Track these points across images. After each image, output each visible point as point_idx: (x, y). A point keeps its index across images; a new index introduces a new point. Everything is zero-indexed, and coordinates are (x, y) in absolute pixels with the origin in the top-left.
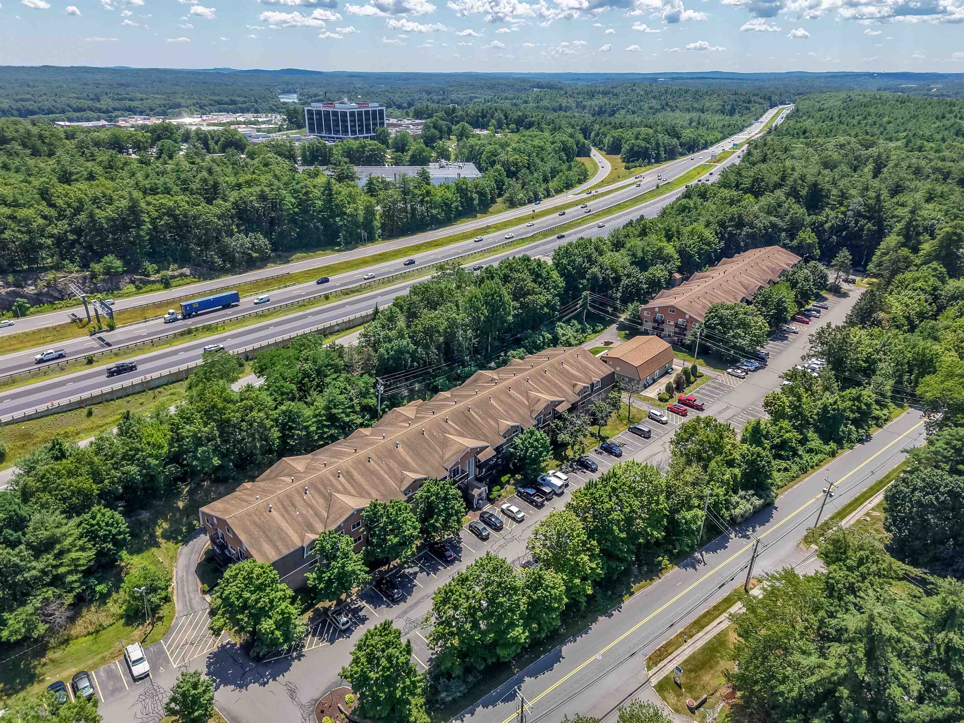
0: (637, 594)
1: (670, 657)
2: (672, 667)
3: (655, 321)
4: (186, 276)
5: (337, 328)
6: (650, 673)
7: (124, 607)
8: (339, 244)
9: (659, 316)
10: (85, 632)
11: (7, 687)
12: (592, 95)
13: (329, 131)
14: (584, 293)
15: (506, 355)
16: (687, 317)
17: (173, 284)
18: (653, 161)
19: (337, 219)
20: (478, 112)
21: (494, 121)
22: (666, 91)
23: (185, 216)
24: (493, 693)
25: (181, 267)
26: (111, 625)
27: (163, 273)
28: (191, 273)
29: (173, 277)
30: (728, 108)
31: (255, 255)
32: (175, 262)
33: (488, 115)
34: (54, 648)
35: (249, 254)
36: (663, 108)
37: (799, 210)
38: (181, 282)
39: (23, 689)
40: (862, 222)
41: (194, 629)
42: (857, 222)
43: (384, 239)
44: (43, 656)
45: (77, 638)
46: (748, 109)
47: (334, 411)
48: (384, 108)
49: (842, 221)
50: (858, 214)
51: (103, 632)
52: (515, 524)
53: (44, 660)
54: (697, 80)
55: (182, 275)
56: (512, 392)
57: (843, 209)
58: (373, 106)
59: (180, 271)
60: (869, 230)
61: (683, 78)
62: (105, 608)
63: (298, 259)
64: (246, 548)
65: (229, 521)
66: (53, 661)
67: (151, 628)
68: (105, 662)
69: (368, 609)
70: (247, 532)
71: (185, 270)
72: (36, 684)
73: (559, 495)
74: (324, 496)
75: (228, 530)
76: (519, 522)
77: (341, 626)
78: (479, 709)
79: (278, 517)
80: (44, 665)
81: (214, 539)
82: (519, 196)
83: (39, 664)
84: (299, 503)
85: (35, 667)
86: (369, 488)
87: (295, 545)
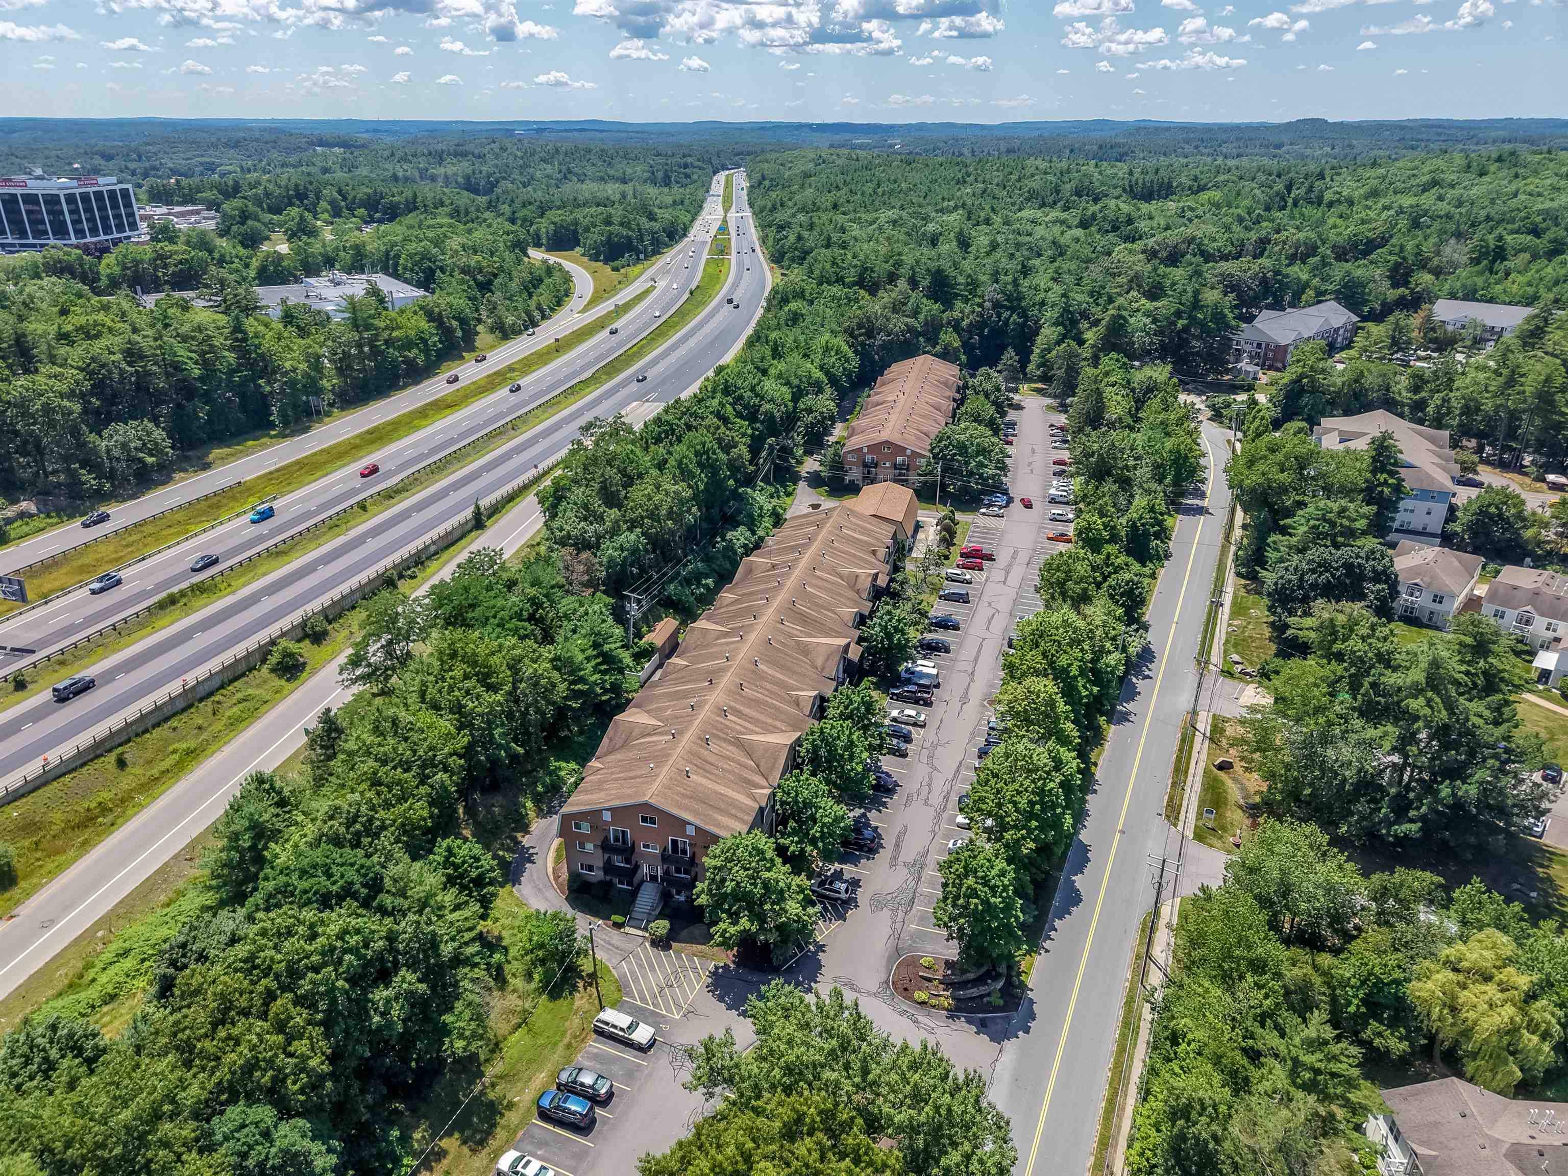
0: (1100, 763)
1: (1184, 809)
2: (1192, 815)
3: (865, 465)
4: (31, 516)
5: (433, 549)
6: (1180, 828)
7: (535, 977)
8: (272, 425)
9: (868, 458)
10: (508, 1026)
11: (468, 1133)
12: (439, 157)
13: (23, 234)
14: (769, 441)
15: (723, 539)
16: (908, 452)
17: (13, 534)
18: (642, 256)
19: (261, 382)
20: (287, 189)
21: (324, 204)
22: (557, 151)
24: (1055, 903)
25: (15, 501)
26: (536, 1007)
28: (39, 510)
29: (8, 521)
30: (660, 175)
31: (150, 460)
33: (312, 195)
34: (487, 1061)
35: (140, 460)
36: (565, 178)
37: (930, 307)
38: (26, 529)
39: (494, 1125)
40: (1005, 314)
41: (652, 969)
42: (998, 315)
43: (342, 409)
44: (482, 1075)
45: (506, 1038)
47: (606, 648)
48: (129, 186)
49: (981, 315)
50: (997, 305)
51: (533, 1018)
52: (922, 731)
53: (486, 1080)
54: (577, 134)
55: (22, 515)
56: (818, 573)
57: (977, 300)
58: (107, 183)
59: (14, 508)
60: (1015, 322)
61: (552, 130)
62: (510, 987)
63: (224, 459)
64: (698, 829)
65: (652, 801)
66: (501, 1077)
67: (594, 990)
68: (577, 1050)
69: (849, 870)
70: (687, 809)
71: (24, 505)
72: (507, 1113)
73: (937, 686)
74: (730, 743)
75: (644, 819)
76: (923, 726)
77: (844, 896)
78: (1057, 923)
79: (704, 781)
80: (493, 1085)
81: (605, 846)
82: (510, 320)
83: (485, 1087)
84: (712, 758)
85: (482, 1093)
86: (770, 721)
87: (752, 808)
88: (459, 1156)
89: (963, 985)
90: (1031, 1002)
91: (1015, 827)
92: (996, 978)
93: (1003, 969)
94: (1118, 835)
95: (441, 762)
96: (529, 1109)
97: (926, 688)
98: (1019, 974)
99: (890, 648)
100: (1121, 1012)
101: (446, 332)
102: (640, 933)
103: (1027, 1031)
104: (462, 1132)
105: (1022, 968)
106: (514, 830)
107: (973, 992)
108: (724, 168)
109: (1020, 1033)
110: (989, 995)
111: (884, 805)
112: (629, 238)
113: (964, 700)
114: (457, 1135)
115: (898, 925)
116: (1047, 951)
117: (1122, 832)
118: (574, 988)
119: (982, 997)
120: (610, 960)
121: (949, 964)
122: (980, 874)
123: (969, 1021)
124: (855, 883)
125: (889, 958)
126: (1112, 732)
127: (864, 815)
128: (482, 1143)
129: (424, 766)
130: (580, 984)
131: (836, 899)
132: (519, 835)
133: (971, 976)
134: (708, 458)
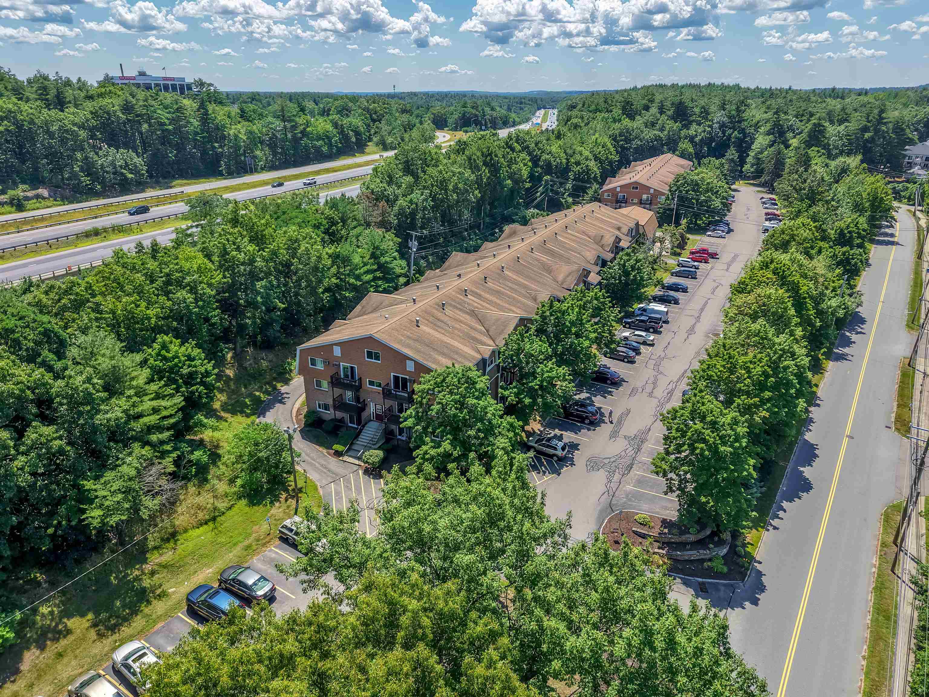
0: (821, 385)
3: (618, 201)
4: (44, 198)
6: (913, 439)
7: (239, 482)
8: (221, 174)
9: (621, 196)
10: (193, 521)
11: (103, 615)
14: (545, 179)
16: (652, 191)
17: (29, 207)
18: (483, 128)
19: (216, 145)
23: (32, 122)
25: (36, 188)
26: (230, 508)
27: (11, 193)
28: (50, 196)
29: (27, 199)
31: (130, 176)
32: (24, 182)
34: (156, 548)
35: (122, 174)
38: (38, 205)
39: (135, 612)
40: (729, 131)
41: (358, 492)
42: (724, 132)
43: (269, 171)
44: (145, 561)
45: (186, 531)
46: (521, 109)
47: (383, 260)
49: (710, 133)
51: (223, 518)
52: (650, 349)
53: (147, 568)
55: (38, 197)
56: (569, 231)
57: (708, 123)
58: (179, 80)
59: (34, 192)
62: (208, 486)
64: (416, 363)
65: (377, 336)
66: (165, 566)
67: (294, 502)
68: (255, 552)
69: (569, 436)
70: (408, 346)
71: (40, 191)
72: (155, 602)
73: (666, 322)
74: (467, 313)
75: (370, 355)
76: (652, 345)
77: (559, 453)
78: (785, 504)
79: (432, 331)
80: (153, 573)
81: (335, 382)
82: (389, 140)
83: (143, 573)
84: (446, 319)
85: (137, 579)
86: (507, 306)
87: (473, 358)
88: (83, 639)
89: (682, 546)
90: (760, 574)
91: (748, 394)
92: (721, 543)
93: (727, 536)
94: (846, 441)
95: (188, 284)
96: (179, 603)
97: (657, 321)
98: (744, 545)
99: (627, 284)
100: (871, 597)
101: (345, 137)
102: (357, 462)
103: (755, 602)
104: (97, 614)
105: (748, 540)
106: (275, 379)
107: (694, 554)
108: (545, 108)
109: (747, 604)
110: (710, 560)
111: (610, 393)
112: (476, 116)
113: (691, 331)
114: (90, 616)
115: (614, 485)
116: (775, 528)
117: (850, 437)
118: (277, 498)
119: (702, 561)
120: (319, 480)
121: (665, 523)
122: (708, 419)
123: (686, 583)
124: (574, 447)
125: (601, 512)
126: (830, 365)
127: (589, 398)
128: (113, 629)
129: (168, 283)
130: (284, 495)
131: (552, 456)
132: (279, 385)
133: (692, 538)
134: (492, 159)
